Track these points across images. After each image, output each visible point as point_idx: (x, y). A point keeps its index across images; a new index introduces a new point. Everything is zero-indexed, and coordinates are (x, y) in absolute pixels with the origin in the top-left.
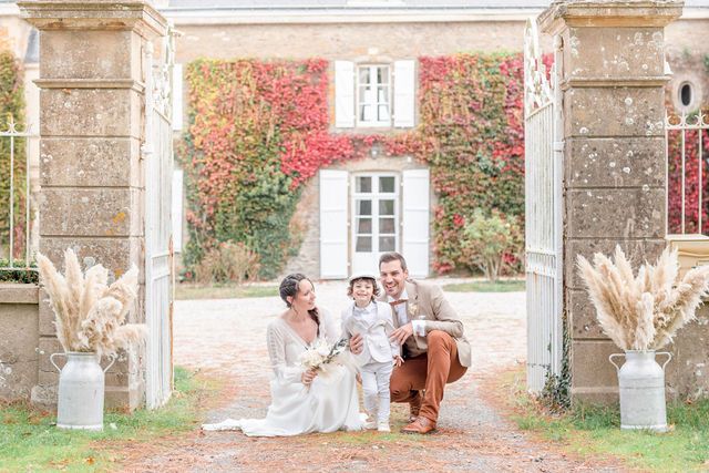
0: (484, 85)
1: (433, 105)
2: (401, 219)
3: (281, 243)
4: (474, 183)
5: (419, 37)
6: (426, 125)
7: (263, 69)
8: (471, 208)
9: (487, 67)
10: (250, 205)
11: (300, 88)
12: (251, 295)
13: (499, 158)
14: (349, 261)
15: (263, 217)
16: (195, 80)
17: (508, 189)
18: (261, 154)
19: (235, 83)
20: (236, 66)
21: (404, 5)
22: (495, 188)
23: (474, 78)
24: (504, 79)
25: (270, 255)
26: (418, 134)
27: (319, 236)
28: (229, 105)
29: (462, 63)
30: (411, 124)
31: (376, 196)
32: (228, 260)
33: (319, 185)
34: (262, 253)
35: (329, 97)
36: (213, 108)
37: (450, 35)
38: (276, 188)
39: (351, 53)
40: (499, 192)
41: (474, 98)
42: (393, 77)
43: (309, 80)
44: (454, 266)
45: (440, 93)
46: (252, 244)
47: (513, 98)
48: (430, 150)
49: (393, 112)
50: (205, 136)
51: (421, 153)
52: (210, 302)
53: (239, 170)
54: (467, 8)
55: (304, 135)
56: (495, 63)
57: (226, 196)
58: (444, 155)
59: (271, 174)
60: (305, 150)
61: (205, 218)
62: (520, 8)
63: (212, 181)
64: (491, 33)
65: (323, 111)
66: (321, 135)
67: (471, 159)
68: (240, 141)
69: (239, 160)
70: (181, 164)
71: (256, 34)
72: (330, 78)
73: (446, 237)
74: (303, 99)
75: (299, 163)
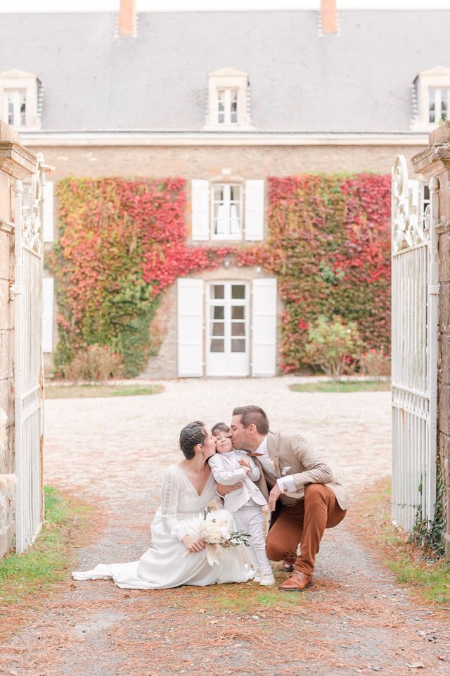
0: (326, 203)
1: (280, 221)
2: (251, 323)
3: (142, 344)
4: (317, 291)
5: (268, 159)
6: (274, 238)
7: (126, 187)
8: (314, 313)
9: (330, 187)
10: (114, 310)
11: (160, 204)
12: (116, 395)
13: (339, 269)
14: (204, 360)
15: (126, 321)
16: (65, 197)
17: (348, 297)
18: (124, 264)
19: (101, 199)
20: (103, 184)
21: (254, 129)
22: (336, 296)
23: (317, 197)
24: (344, 197)
25: (132, 355)
26: (267, 247)
27: (177, 338)
28: (96, 219)
29: (306, 183)
30: (260, 238)
31: (228, 302)
32: (95, 361)
33: (176, 292)
34: (125, 353)
35: (186, 214)
36: (80, 222)
37: (296, 159)
38: (138, 295)
39: (206, 173)
40: (340, 299)
41: (317, 215)
42: (244, 195)
43: (168, 197)
44: (298, 366)
45: (287, 210)
46: (117, 345)
47: (352, 215)
48: (278, 262)
49: (244, 227)
50: (74, 248)
51: (269, 264)
52: (78, 401)
53: (104, 278)
54: (312, 133)
55: (164, 247)
56: (337, 183)
57: (93, 302)
58: (290, 266)
59: (133, 282)
60: (164, 260)
61: (73, 321)
62: (360, 133)
63: (80, 289)
64: (334, 156)
65: (181, 225)
66: (178, 247)
67: (314, 269)
68: (105, 252)
69: (105, 270)
70: (52, 273)
71: (120, 156)
72: (188, 196)
73: (292, 339)
74: (162, 214)
75: (159, 272)
